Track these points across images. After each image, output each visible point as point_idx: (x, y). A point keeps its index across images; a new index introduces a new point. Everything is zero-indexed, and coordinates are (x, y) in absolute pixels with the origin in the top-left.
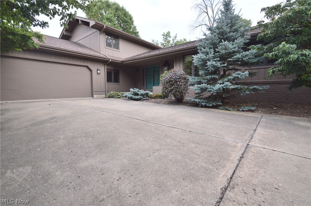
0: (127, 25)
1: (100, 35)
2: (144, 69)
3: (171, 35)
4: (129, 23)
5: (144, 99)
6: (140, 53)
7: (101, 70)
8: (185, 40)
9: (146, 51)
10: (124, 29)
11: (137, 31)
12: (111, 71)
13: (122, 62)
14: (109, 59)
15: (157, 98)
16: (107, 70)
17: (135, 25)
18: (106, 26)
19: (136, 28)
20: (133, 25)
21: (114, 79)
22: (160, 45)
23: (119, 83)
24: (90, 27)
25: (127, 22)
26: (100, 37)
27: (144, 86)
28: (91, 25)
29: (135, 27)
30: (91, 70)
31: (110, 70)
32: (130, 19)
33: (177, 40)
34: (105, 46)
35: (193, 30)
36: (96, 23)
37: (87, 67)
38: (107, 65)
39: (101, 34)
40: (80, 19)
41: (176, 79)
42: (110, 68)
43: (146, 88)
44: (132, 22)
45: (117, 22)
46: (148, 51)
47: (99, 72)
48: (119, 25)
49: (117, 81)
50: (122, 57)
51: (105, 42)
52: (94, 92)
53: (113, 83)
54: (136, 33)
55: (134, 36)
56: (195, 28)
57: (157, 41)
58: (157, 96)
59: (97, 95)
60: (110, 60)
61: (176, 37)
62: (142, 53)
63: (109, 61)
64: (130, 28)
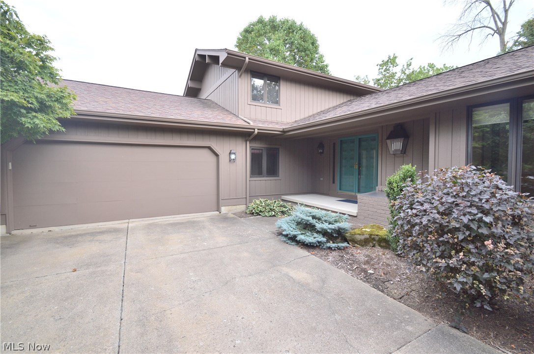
0: (307, 55)
1: (240, 79)
2: (334, 144)
3: (397, 60)
4: (309, 50)
5: (328, 245)
6: (327, 107)
7: (237, 154)
8: (431, 66)
9: (342, 102)
10: (300, 64)
11: (325, 63)
12: (261, 151)
13: (284, 132)
14: (254, 129)
15: (371, 244)
16: (253, 151)
17: (321, 53)
18: (249, 59)
19: (324, 59)
20: (317, 54)
21: (267, 169)
22: (371, 84)
23: (278, 176)
24: (220, 65)
25: (305, 50)
26: (240, 83)
27: (334, 182)
28: (221, 60)
29: (322, 57)
30: (217, 155)
31: (259, 149)
32: (313, 44)
33: (411, 71)
34: (249, 100)
35: (451, 43)
36: (228, 54)
37: (209, 148)
38: (250, 142)
39: (240, 76)
40: (207, 53)
41: (474, 226)
42: (257, 145)
43: (340, 189)
44: (316, 48)
45: (289, 53)
46: (345, 100)
47: (233, 157)
48: (292, 58)
49: (273, 171)
50: (285, 120)
51: (249, 92)
52: (221, 201)
53: (264, 177)
54: (323, 69)
55: (319, 73)
56: (455, 37)
57: (365, 78)
58: (374, 239)
59: (227, 207)
60: (256, 131)
61: (409, 65)
62: (331, 106)
63: (254, 132)
64: (312, 60)
